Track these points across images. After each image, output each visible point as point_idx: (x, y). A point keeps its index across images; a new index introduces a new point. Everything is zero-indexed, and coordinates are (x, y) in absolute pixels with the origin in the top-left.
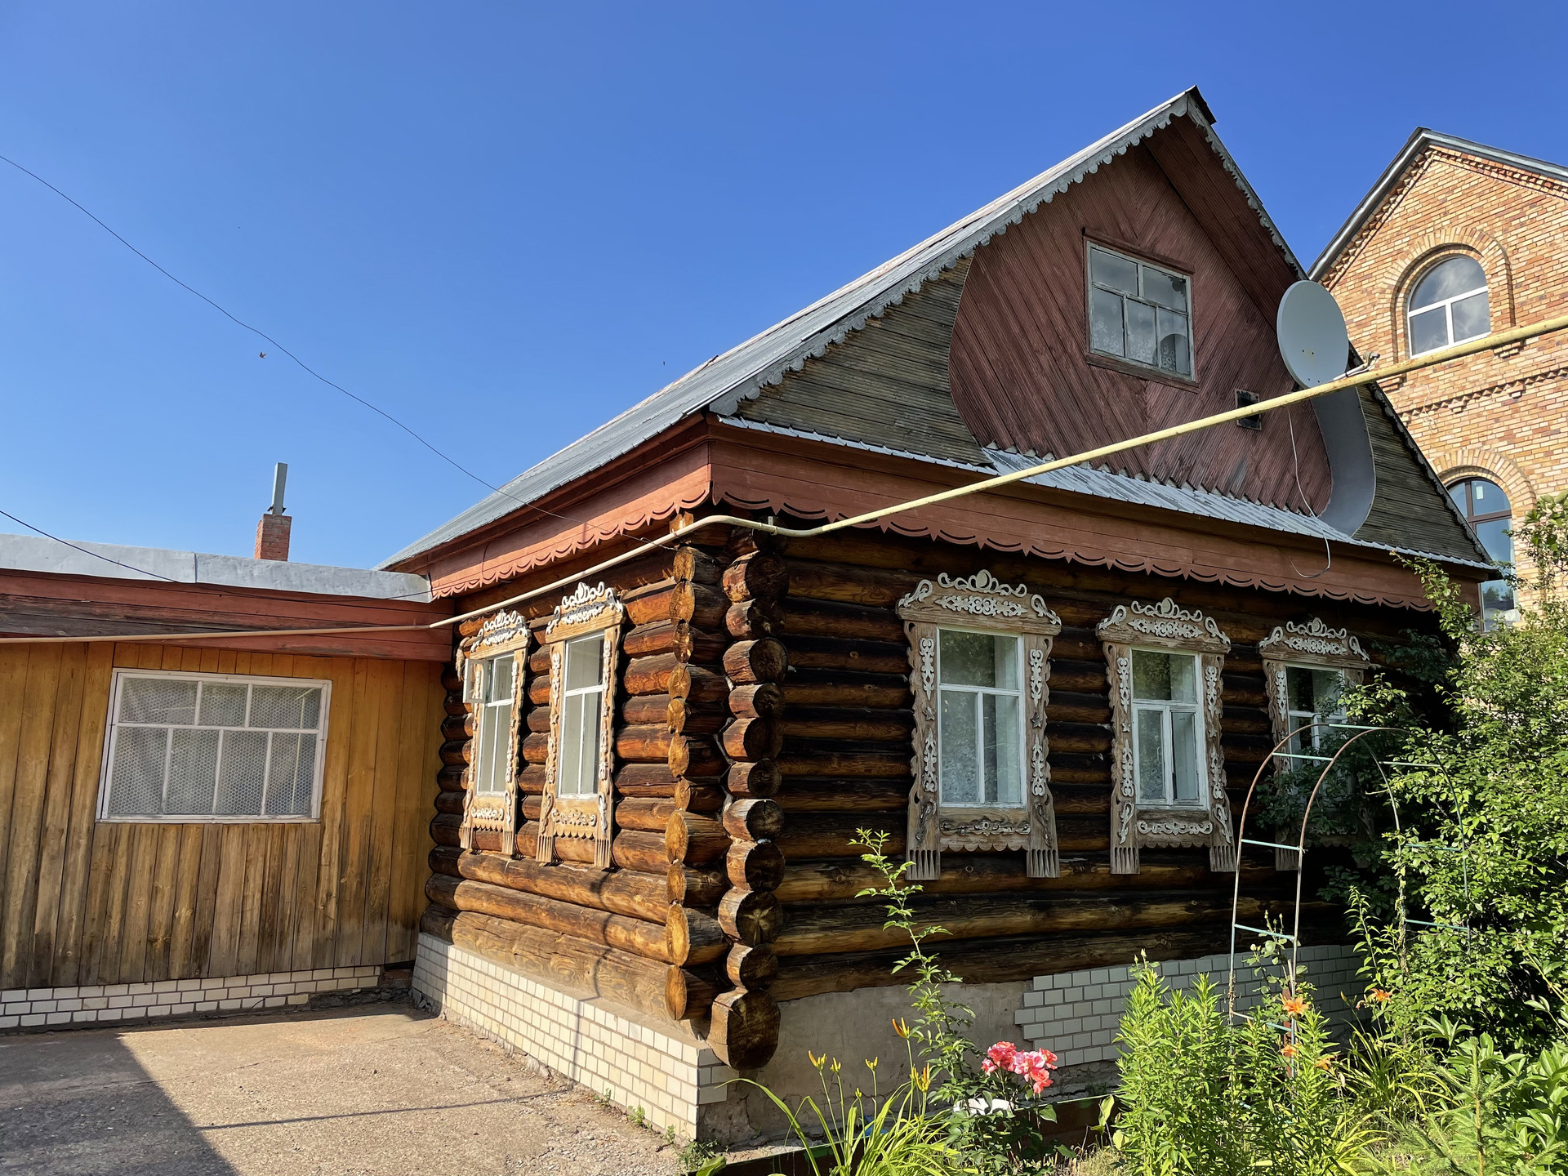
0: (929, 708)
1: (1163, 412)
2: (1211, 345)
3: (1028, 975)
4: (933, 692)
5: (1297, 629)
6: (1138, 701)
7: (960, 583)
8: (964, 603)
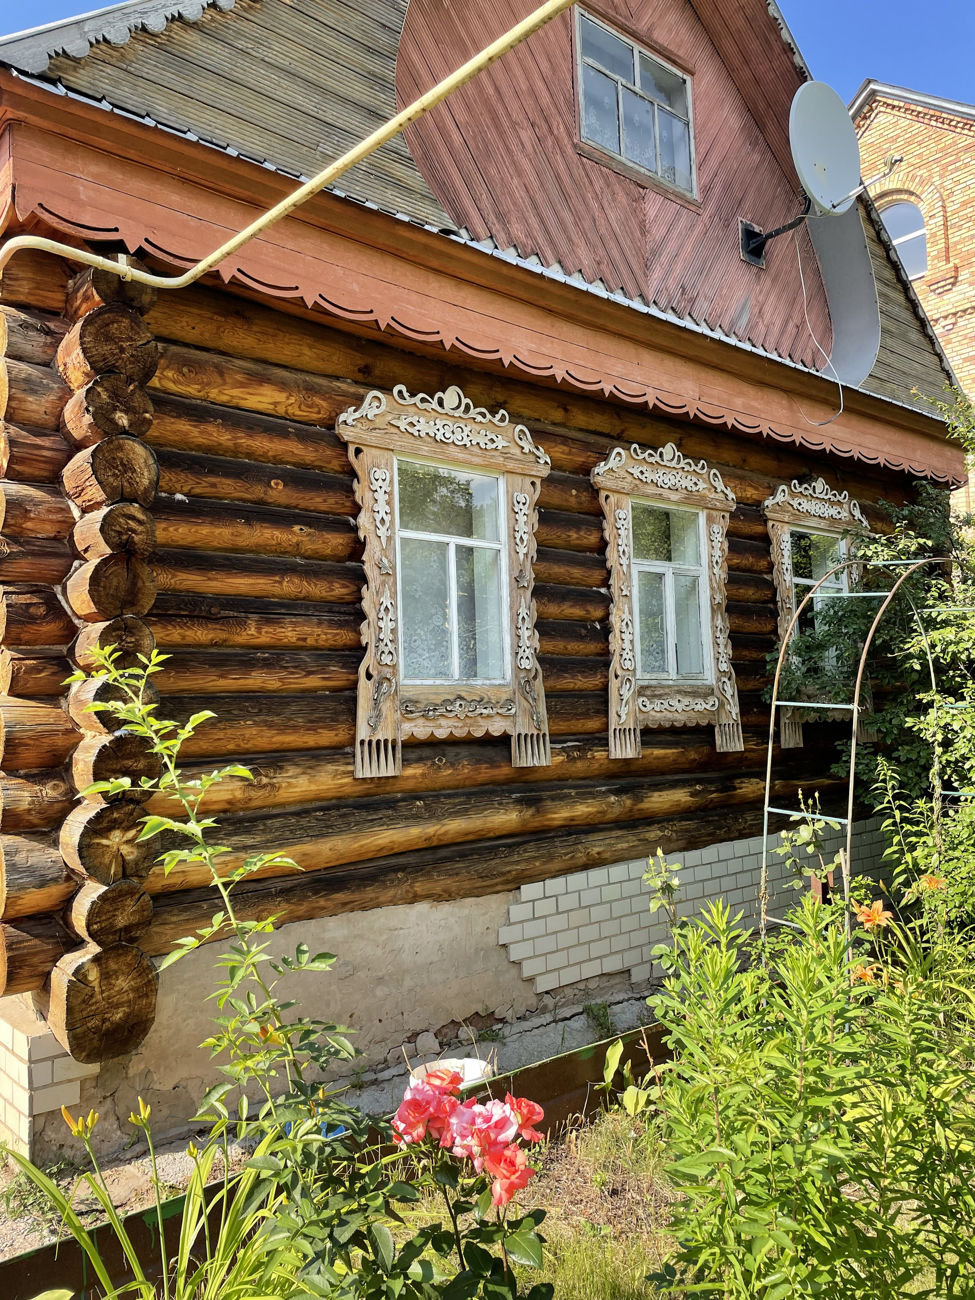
0: (384, 559)
1: (663, 230)
2: (713, 162)
3: (515, 883)
4: (390, 539)
5: (802, 489)
6: (638, 561)
7: (423, 400)
8: (430, 427)
